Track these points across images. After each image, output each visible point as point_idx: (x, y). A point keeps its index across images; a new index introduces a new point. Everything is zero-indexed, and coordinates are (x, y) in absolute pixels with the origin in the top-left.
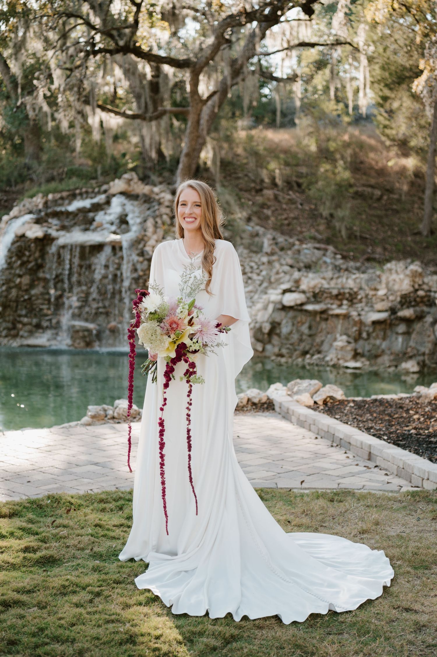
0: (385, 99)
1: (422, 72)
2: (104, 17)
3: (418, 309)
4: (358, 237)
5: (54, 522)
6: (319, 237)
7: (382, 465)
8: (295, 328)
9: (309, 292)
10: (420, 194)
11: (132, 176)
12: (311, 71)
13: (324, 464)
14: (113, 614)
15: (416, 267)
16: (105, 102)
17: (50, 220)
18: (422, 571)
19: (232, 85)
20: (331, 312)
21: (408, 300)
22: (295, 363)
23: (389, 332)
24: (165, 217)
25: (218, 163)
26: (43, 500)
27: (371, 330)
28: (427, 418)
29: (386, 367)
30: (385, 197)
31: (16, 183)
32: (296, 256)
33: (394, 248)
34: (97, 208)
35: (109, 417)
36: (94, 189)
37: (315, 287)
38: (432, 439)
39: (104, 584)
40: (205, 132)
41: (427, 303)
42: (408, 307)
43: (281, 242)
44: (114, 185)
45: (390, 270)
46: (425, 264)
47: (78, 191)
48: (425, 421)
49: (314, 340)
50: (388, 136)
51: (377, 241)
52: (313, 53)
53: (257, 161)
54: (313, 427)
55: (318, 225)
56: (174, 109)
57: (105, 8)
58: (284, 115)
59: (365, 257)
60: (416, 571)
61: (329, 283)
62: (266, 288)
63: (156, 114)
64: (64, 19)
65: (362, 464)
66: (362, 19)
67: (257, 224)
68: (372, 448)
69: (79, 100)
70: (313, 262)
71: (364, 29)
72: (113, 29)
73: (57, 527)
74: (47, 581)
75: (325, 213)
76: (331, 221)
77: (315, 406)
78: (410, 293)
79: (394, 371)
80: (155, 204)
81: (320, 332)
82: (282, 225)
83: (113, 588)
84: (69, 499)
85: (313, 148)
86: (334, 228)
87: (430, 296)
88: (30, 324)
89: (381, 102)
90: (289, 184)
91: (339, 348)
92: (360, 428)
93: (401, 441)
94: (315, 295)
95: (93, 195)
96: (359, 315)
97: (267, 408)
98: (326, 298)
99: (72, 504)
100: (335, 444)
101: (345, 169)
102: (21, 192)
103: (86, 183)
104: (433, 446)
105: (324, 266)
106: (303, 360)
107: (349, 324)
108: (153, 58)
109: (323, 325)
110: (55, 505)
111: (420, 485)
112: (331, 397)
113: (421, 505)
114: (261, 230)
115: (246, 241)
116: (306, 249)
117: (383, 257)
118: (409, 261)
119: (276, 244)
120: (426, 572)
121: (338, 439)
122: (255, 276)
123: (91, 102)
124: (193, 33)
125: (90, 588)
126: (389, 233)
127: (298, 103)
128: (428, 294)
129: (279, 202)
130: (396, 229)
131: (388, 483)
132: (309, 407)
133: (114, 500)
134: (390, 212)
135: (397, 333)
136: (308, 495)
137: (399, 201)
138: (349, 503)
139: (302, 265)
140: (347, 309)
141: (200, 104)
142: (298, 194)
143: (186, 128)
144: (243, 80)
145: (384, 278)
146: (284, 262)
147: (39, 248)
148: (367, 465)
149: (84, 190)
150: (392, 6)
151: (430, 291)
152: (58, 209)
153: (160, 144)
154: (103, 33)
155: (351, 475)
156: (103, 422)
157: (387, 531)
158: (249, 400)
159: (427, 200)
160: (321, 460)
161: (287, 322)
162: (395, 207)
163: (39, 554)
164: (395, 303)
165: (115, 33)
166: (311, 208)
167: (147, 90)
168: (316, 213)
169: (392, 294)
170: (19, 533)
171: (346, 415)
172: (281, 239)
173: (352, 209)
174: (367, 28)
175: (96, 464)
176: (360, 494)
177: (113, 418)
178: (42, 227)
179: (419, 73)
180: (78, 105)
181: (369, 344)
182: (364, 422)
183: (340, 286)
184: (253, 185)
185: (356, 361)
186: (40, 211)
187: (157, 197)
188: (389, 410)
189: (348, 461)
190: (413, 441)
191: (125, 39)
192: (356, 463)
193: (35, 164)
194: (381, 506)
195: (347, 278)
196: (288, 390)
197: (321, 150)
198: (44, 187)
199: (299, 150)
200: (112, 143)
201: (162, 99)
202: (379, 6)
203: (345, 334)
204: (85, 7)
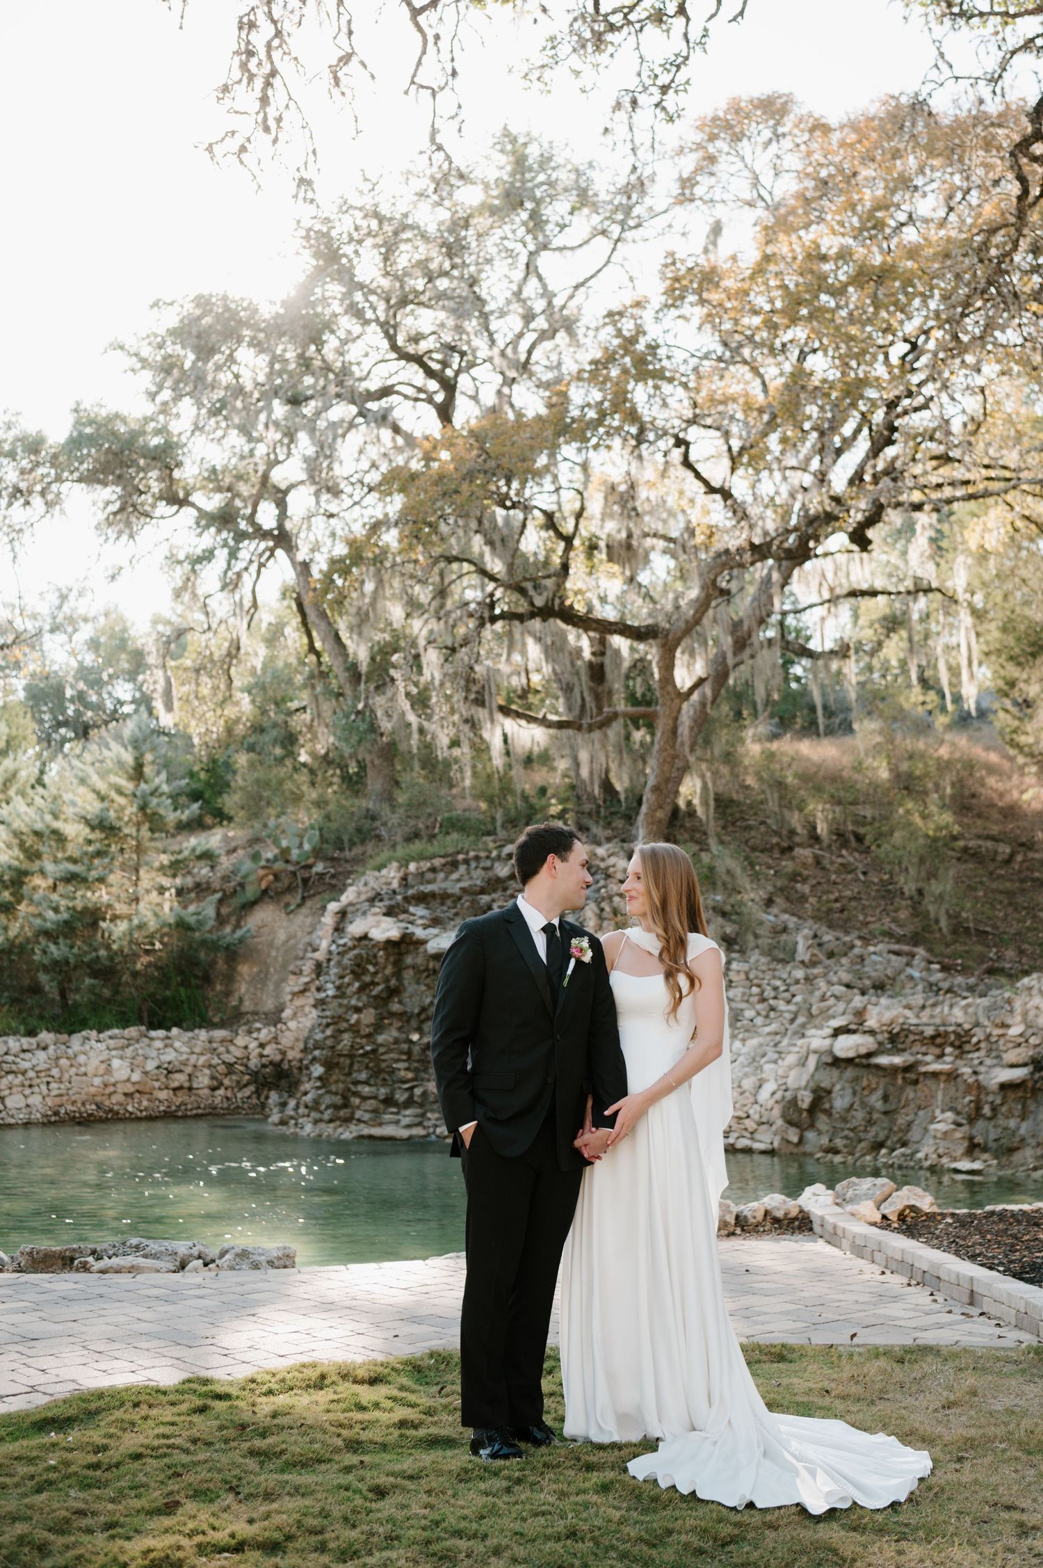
0: (1012, 684)
2: (509, 560)
4: (972, 931)
5: (442, 1388)
6: (899, 931)
7: (992, 1310)
8: (857, 1099)
9: (882, 1032)
12: (877, 634)
13: (894, 1310)
14: (544, 1505)
16: (510, 700)
17: (412, 909)
19: (736, 665)
20: (923, 1069)
23: (1031, 1105)
25: (712, 803)
26: (422, 1360)
27: (998, 1100)
29: (1029, 1170)
30: (1019, 858)
31: (352, 844)
32: (857, 967)
33: (1037, 950)
36: (490, 852)
37: (891, 1023)
40: (687, 749)
43: (829, 942)
45: (1029, 989)
47: (461, 857)
49: (894, 1122)
50: (1020, 748)
51: (1005, 937)
52: (877, 606)
53: (781, 798)
54: (877, 1256)
55: (896, 911)
56: (630, 709)
57: (511, 545)
58: (829, 713)
59: (984, 966)
61: (918, 1016)
62: (803, 1026)
63: (599, 718)
64: (442, 565)
65: (957, 1310)
66: (961, 547)
67: (785, 911)
68: (976, 1283)
69: (466, 698)
70: (888, 977)
71: (966, 563)
72: (525, 579)
73: (448, 1395)
75: (910, 888)
76: (919, 903)
77: (884, 1223)
81: (904, 1106)
82: (830, 910)
85: (884, 774)
86: (926, 915)
88: (375, 1098)
89: (1006, 688)
90: (840, 836)
91: (939, 1135)
92: (958, 1255)
93: (1027, 1273)
94: (893, 1038)
96: (975, 1073)
97: (799, 1228)
98: (914, 1042)
100: (914, 1282)
101: (943, 807)
102: (360, 861)
103: (475, 843)
105: (908, 985)
106: (875, 1159)
107: (957, 1090)
108: (595, 626)
109: (910, 1093)
110: (442, 1367)
112: (913, 1208)
114: (792, 921)
115: (765, 941)
116: (875, 953)
117: (1017, 966)
119: (820, 945)
121: (920, 1272)
122: (781, 1005)
123: (487, 703)
124: (663, 575)
126: (1028, 923)
127: (853, 696)
129: (824, 869)
131: (999, 1337)
132: (874, 1224)
134: (1028, 885)
136: (860, 1354)
138: (930, 1365)
139: (868, 983)
140: (952, 1062)
141: (677, 701)
142: (857, 855)
143: (652, 743)
144: (752, 657)
145: (1018, 1005)
146: (835, 979)
147: (392, 958)
148: (966, 1311)
149: (472, 854)
150: (1012, 524)
152: (428, 888)
153: (607, 771)
154: (507, 587)
155: (938, 1326)
157: (990, 1404)
158: (767, 1213)
160: (887, 1305)
161: (843, 1089)
163: (422, 1432)
164: (1040, 1049)
165: (528, 585)
166: (881, 880)
167: (584, 678)
168: (891, 888)
169: (1033, 1034)
170: (389, 1404)
171: (937, 1237)
172: (828, 937)
173: (958, 880)
174: (970, 561)
176: (950, 1352)
178: (398, 921)
180: (464, 709)
181: (995, 1126)
182: (967, 1246)
183: (938, 1021)
184: (775, 840)
185: (973, 1159)
186: (394, 893)
187: (602, 865)
188: (1014, 1229)
189: (935, 1306)
191: (545, 594)
192: (948, 1309)
193: (385, 811)
194: (983, 1369)
195: (951, 1006)
196: (837, 1196)
197: (897, 776)
198: (400, 851)
199: (856, 776)
200: (522, 771)
201: (610, 693)
202: (989, 525)
203: (951, 1109)
204: (477, 542)
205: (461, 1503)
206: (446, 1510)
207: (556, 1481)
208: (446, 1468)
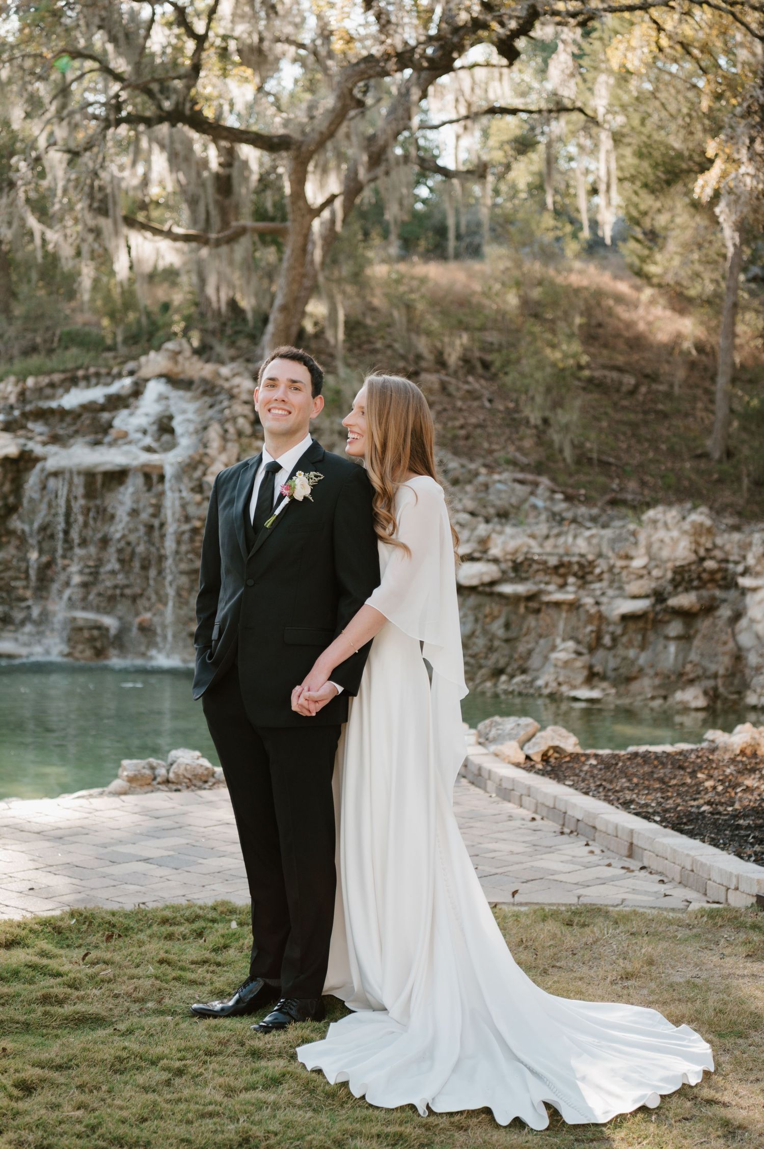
1: (711, 162)
2: (137, 59)
3: (704, 593)
4: (595, 462)
5: (86, 955)
6: (524, 460)
7: (654, 864)
8: (479, 627)
9: (506, 561)
10: (707, 384)
11: (180, 345)
12: (506, 156)
13: (550, 863)
14: (210, 1103)
15: (700, 517)
16: (131, 211)
17: (30, 425)
18: (732, 1040)
19: (369, 181)
20: (546, 598)
21: (686, 576)
22: (479, 689)
23: (651, 636)
24: (241, 421)
26: (62, 919)
27: (619, 631)
28: (729, 786)
29: (646, 699)
30: (643, 389)
32: (482, 495)
33: (660, 482)
34: (116, 402)
35: (159, 779)
36: (111, 369)
37: (516, 552)
38: (741, 822)
39: (189, 1055)
41: (721, 583)
42: (687, 590)
43: (455, 469)
44: (148, 361)
45: (655, 522)
46: (718, 512)
47: (81, 373)
48: (725, 791)
49: (514, 649)
50: (648, 278)
51: (628, 468)
52: (510, 125)
53: (410, 322)
54: (526, 800)
55: (521, 439)
56: (259, 224)
57: (137, 43)
58: (461, 235)
59: (608, 497)
60: (722, 1040)
61: (541, 546)
63: (227, 233)
64: (65, 60)
65: (618, 863)
66: (603, 66)
68: (635, 836)
69: (90, 206)
70: (512, 506)
71: (607, 83)
72: (154, 80)
73: (93, 964)
74: (89, 1050)
75: (535, 418)
76: (544, 432)
77: (528, 764)
78: (689, 564)
79: (661, 706)
80: (222, 397)
81: (526, 635)
82: (455, 438)
83: (205, 1062)
84: (109, 918)
85: (514, 301)
86: (550, 444)
87: (726, 570)
89: (637, 216)
90: (468, 364)
91: (560, 664)
92: (610, 802)
93: (685, 824)
94: (517, 567)
95: (109, 379)
96: (597, 603)
98: (538, 571)
99: (114, 926)
100: (567, 830)
101: (572, 336)
103: (96, 358)
104: (743, 832)
105: (532, 514)
106: (495, 685)
107: (579, 620)
108: (225, 133)
109: (532, 621)
110: (84, 927)
111: (722, 900)
112: (556, 749)
113: (726, 933)
116: (500, 481)
117: (639, 497)
118: (688, 505)
119: (445, 472)
120: (741, 1041)
121: (574, 820)
123: (111, 212)
124: (290, 85)
125: (165, 1061)
126: (651, 455)
128: (724, 565)
129: (449, 395)
130: (664, 447)
131: (666, 895)
132: (518, 765)
133: (187, 920)
134: (652, 416)
135: (667, 638)
136: (527, 915)
137: (668, 395)
138: (599, 929)
139: (492, 511)
140: (575, 592)
141: (309, 217)
142: (483, 382)
143: (281, 262)
144: (387, 173)
145: (642, 537)
146: (459, 506)
147: (10, 476)
148: (626, 865)
149: (92, 370)
150: (657, 43)
151: (727, 561)
153: (234, 288)
154: (134, 88)
155: (599, 881)
156: (150, 788)
157: (669, 975)
159: (719, 396)
160: (544, 856)
162: (660, 407)
163: (68, 1009)
164: (662, 582)
165: (155, 87)
166: (507, 408)
167: (211, 189)
168: (516, 416)
169: (657, 566)
170: (28, 973)
171: (584, 780)
172: (453, 464)
173: (583, 410)
174: (612, 81)
175: (146, 860)
176: (619, 913)
177: (167, 781)
178: (17, 437)
179: (705, 165)
180: (89, 218)
181: (615, 656)
182: (617, 791)
183: (561, 551)
184: (401, 364)
185: (592, 688)
186: (12, 407)
187: (227, 385)
188: (660, 773)
189: (592, 858)
190: (706, 825)
191: (174, 97)
192: (607, 862)
194: (655, 934)
195: (575, 537)
196: (480, 735)
197: (525, 302)
198: (18, 365)
199: (486, 302)
200: (146, 286)
201: (237, 207)
202: (634, 43)
203: (572, 638)
204: (99, 39)
205: (118, 1102)
206: (103, 1111)
207: (221, 1074)
208: (98, 1056)
